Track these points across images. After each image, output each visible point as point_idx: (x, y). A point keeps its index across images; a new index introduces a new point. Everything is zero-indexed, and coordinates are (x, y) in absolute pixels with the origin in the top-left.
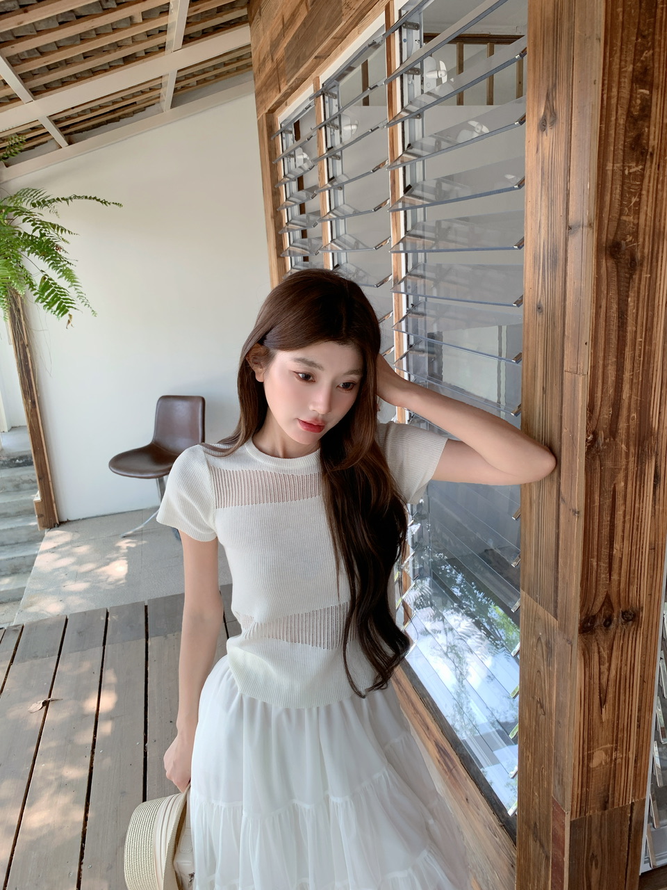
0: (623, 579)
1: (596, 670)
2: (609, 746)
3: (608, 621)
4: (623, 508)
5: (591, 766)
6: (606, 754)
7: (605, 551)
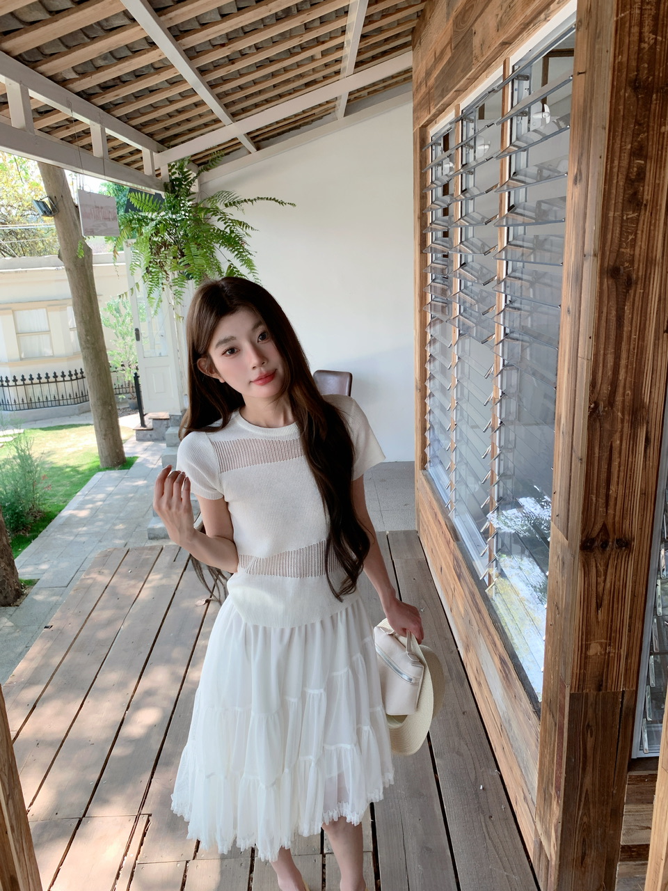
0: (618, 513)
1: (594, 581)
2: (603, 641)
3: (604, 545)
4: (618, 460)
5: (588, 653)
6: (601, 646)
7: (603, 491)
